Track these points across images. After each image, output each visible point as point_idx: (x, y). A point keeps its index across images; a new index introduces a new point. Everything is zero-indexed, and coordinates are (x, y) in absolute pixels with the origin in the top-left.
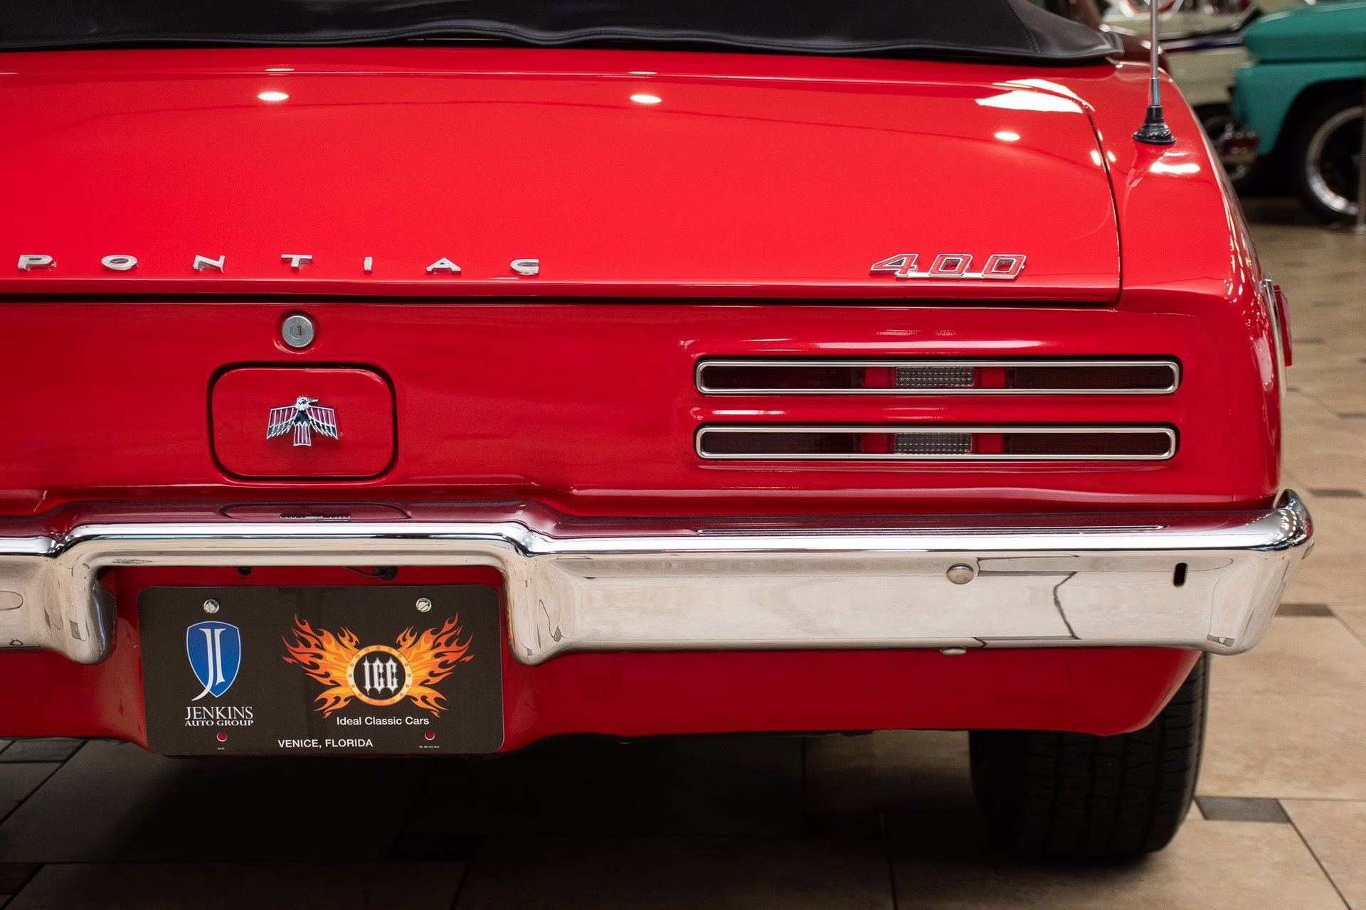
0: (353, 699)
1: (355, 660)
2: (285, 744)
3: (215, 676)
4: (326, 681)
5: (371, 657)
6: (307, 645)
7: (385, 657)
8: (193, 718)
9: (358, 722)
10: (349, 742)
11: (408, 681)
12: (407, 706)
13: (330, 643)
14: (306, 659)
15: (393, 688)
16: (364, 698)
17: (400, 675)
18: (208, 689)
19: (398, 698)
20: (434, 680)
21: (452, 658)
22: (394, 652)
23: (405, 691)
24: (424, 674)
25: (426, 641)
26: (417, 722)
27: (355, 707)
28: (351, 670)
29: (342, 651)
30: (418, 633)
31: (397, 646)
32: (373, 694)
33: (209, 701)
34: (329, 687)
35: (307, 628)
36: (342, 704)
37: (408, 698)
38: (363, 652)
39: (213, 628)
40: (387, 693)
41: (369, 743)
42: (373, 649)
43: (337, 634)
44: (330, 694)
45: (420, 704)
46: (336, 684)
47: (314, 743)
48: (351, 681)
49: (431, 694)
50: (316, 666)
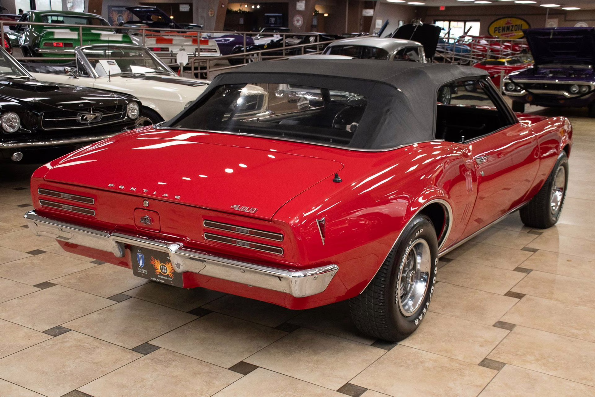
3: (141, 264)
5: (162, 265)
9: (161, 277)
10: (160, 281)
11: (168, 271)
12: (168, 276)
13: (156, 260)
14: (153, 263)
15: (166, 272)
17: (167, 270)
19: (167, 274)
20: (172, 272)
23: (168, 273)
24: (170, 270)
26: (170, 279)
27: (161, 274)
32: (163, 272)
33: (140, 268)
34: (156, 270)
35: (153, 258)
36: (159, 273)
37: (168, 274)
38: (161, 264)
39: (140, 255)
40: (165, 273)
41: (163, 281)
42: (162, 264)
43: (157, 260)
44: (157, 271)
49: (172, 275)
50: (154, 265)
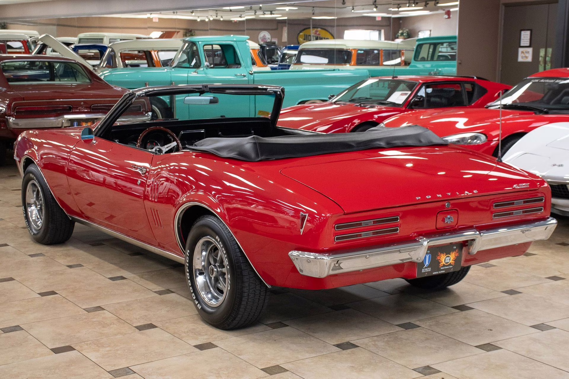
0: (444, 264)
1: (445, 258)
2: (434, 273)
4: (441, 262)
6: (439, 256)
7: (448, 257)
8: (423, 271)
16: (445, 264)
18: (426, 266)
21: (456, 255)
22: (450, 256)
25: (454, 252)
28: (444, 260)
29: (443, 257)
30: (453, 252)
31: (450, 254)
45: (452, 264)
46: (442, 262)
47: (437, 273)
48: (444, 261)
